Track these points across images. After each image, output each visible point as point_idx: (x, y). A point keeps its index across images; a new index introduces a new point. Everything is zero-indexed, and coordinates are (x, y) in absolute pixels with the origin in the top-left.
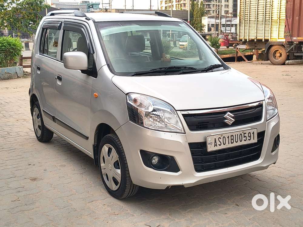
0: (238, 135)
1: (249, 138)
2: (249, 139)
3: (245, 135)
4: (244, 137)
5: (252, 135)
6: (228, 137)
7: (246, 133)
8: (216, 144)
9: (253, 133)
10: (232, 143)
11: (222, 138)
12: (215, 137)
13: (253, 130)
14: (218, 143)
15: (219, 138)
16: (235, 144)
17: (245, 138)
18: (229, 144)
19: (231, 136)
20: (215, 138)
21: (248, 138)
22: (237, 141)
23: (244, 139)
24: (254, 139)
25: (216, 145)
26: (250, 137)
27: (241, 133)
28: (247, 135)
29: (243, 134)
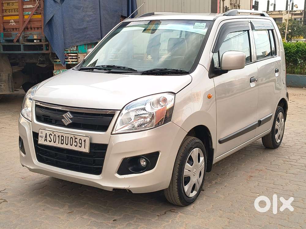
2: (79, 146)
4: (75, 142)
5: (83, 143)
6: (59, 137)
7: (77, 138)
8: (46, 139)
9: (85, 141)
10: (61, 144)
11: (53, 135)
13: (86, 138)
14: (48, 139)
15: (50, 134)
16: (64, 146)
17: (76, 143)
18: (59, 143)
20: (46, 133)
21: (79, 145)
22: (67, 143)
23: (74, 144)
24: (85, 148)
26: (81, 144)
27: (72, 136)
28: (77, 140)
29: (74, 139)
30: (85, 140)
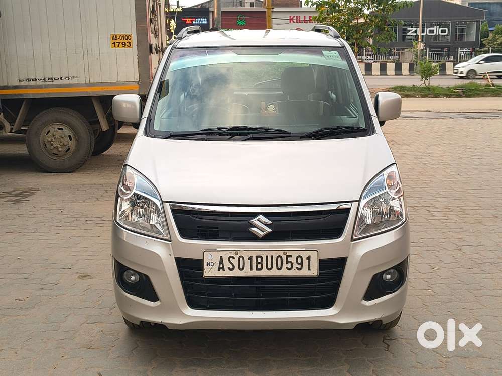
0: (272, 257)
1: (299, 266)
2: (297, 268)
3: (289, 259)
4: (287, 262)
5: (305, 262)
6: (250, 258)
7: (291, 256)
8: (221, 266)
9: (309, 258)
10: (257, 269)
11: (237, 257)
12: (222, 254)
13: (309, 253)
14: (227, 265)
15: (231, 257)
16: (264, 273)
17: (290, 264)
18: (251, 269)
19: (257, 257)
20: (221, 257)
21: (295, 265)
22: (269, 267)
23: (285, 265)
24: (309, 269)
25: (221, 268)
26: (301, 264)
27: (281, 254)
28: (293, 260)
29: (284, 258)
30: (310, 256)
